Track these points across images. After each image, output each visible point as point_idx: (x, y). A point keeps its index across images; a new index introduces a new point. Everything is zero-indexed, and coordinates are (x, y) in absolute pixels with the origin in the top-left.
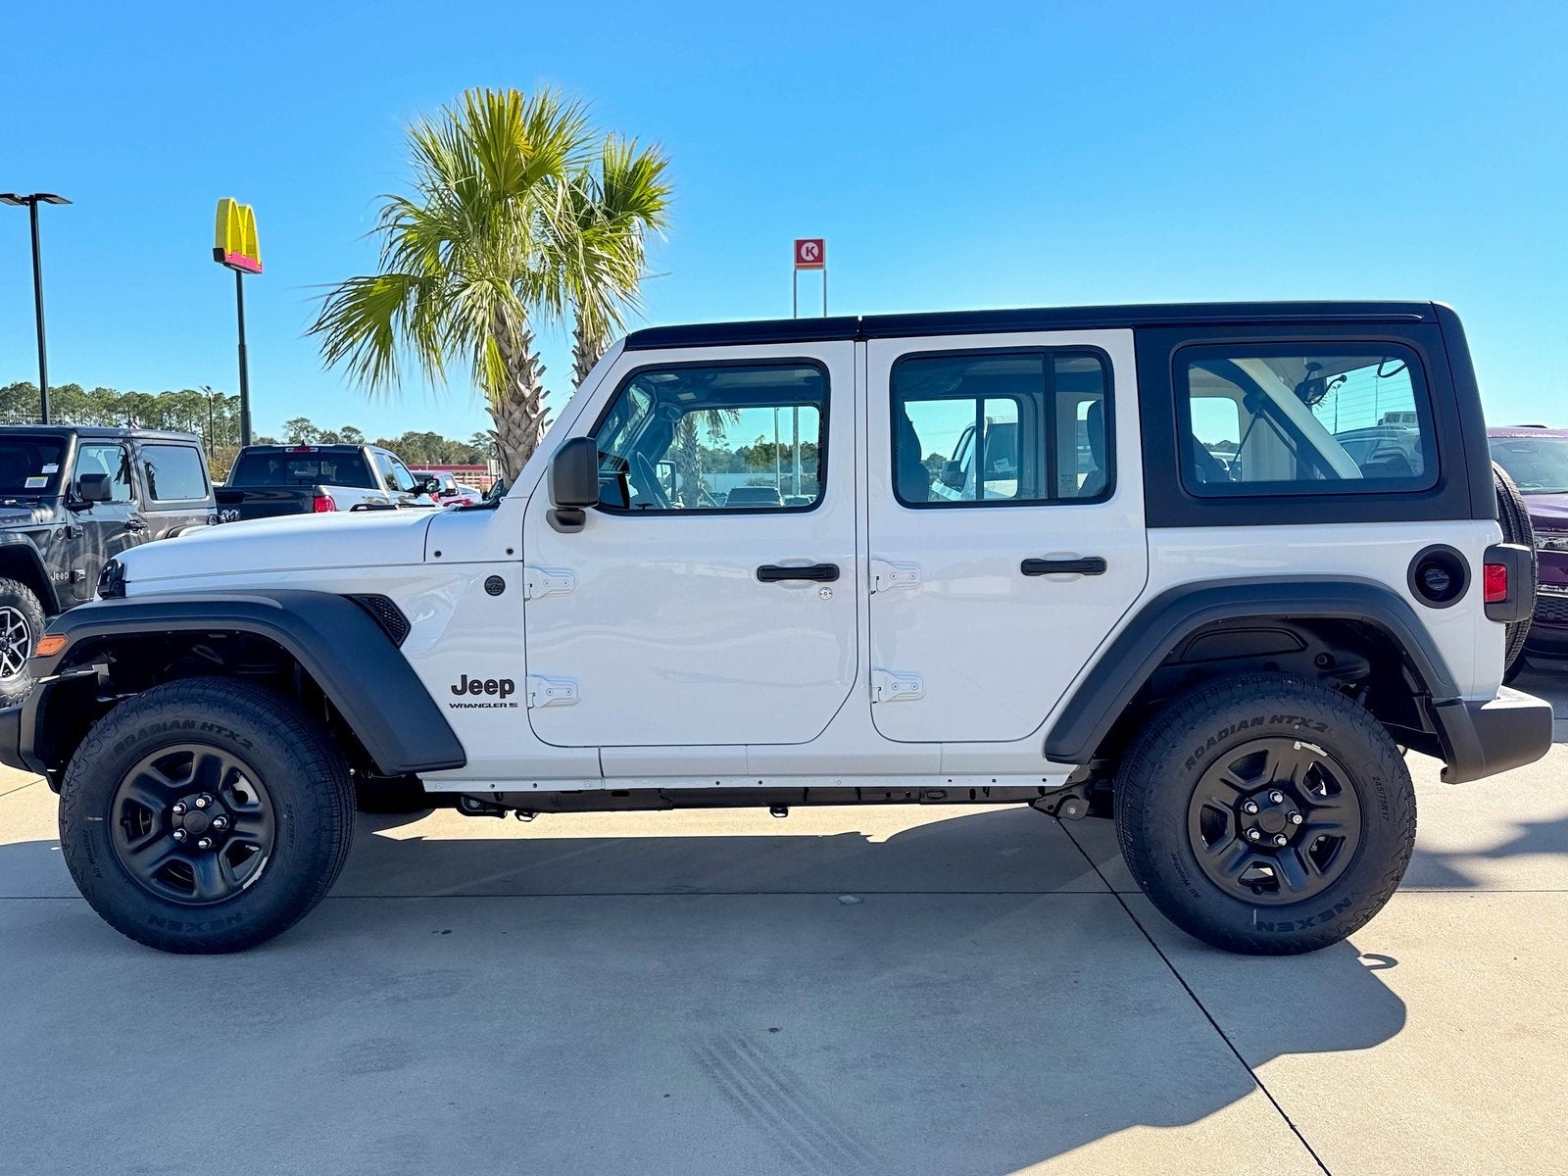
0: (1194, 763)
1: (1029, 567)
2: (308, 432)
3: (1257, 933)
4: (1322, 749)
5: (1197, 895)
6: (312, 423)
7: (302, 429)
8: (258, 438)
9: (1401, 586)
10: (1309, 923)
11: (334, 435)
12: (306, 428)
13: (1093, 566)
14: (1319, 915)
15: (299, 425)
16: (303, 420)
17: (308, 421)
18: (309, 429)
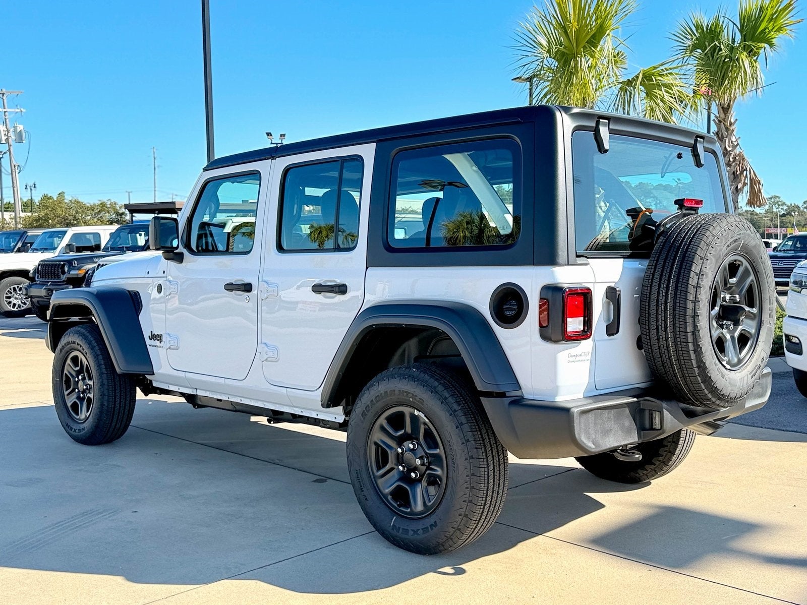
0: (366, 415)
1: (317, 289)
2: (779, 205)
3: (391, 531)
4: (425, 416)
5: (366, 499)
6: (781, 199)
7: (774, 203)
8: (744, 211)
9: (485, 309)
10: (415, 532)
11: (798, 207)
12: (777, 203)
13: (341, 289)
14: (422, 529)
15: (773, 200)
16: (776, 197)
17: (779, 198)
18: (780, 203)
